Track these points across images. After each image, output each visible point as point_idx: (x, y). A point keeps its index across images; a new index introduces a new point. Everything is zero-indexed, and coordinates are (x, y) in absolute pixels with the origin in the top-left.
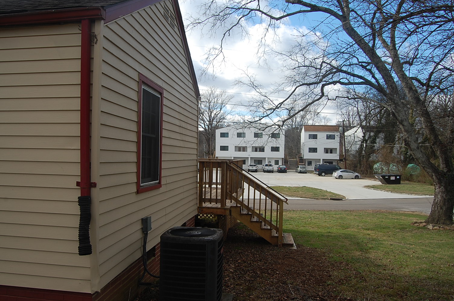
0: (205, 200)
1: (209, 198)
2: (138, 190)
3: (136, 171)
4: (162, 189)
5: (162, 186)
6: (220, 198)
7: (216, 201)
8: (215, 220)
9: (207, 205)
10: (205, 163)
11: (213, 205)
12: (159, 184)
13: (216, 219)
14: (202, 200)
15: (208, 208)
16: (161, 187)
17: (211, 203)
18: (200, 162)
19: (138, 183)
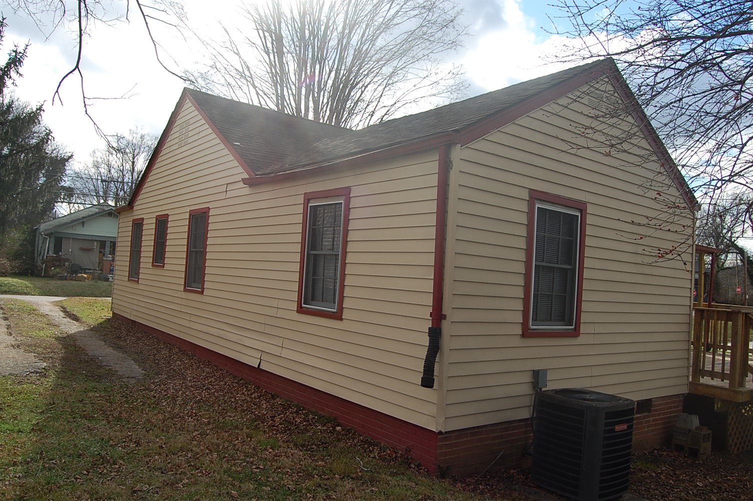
0: (704, 373)
1: (711, 370)
2: (523, 333)
3: (522, 309)
4: (581, 340)
5: (581, 335)
6: (728, 372)
7: (723, 376)
8: (718, 408)
9: (705, 380)
10: (705, 312)
11: (717, 382)
12: (575, 331)
13: (719, 406)
14: (698, 371)
15: (707, 386)
16: (579, 336)
17: (712, 379)
18: (697, 311)
19: (525, 324)
